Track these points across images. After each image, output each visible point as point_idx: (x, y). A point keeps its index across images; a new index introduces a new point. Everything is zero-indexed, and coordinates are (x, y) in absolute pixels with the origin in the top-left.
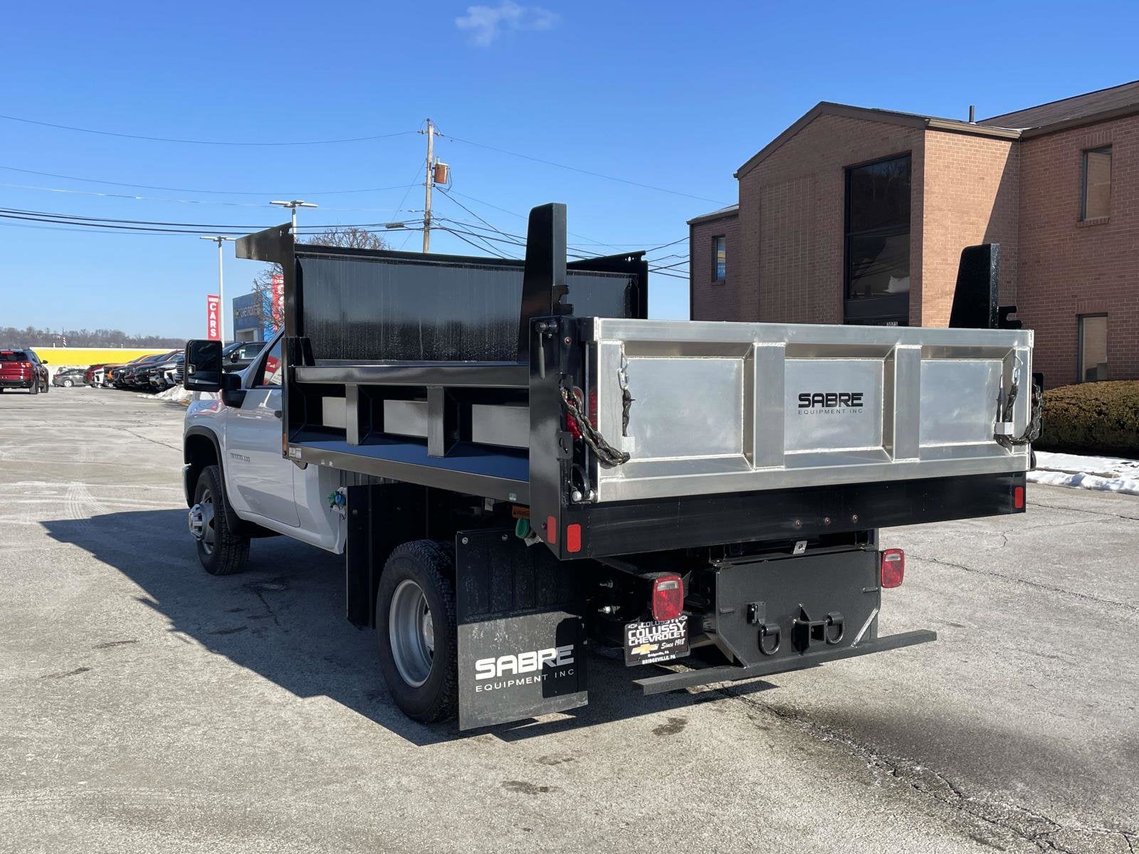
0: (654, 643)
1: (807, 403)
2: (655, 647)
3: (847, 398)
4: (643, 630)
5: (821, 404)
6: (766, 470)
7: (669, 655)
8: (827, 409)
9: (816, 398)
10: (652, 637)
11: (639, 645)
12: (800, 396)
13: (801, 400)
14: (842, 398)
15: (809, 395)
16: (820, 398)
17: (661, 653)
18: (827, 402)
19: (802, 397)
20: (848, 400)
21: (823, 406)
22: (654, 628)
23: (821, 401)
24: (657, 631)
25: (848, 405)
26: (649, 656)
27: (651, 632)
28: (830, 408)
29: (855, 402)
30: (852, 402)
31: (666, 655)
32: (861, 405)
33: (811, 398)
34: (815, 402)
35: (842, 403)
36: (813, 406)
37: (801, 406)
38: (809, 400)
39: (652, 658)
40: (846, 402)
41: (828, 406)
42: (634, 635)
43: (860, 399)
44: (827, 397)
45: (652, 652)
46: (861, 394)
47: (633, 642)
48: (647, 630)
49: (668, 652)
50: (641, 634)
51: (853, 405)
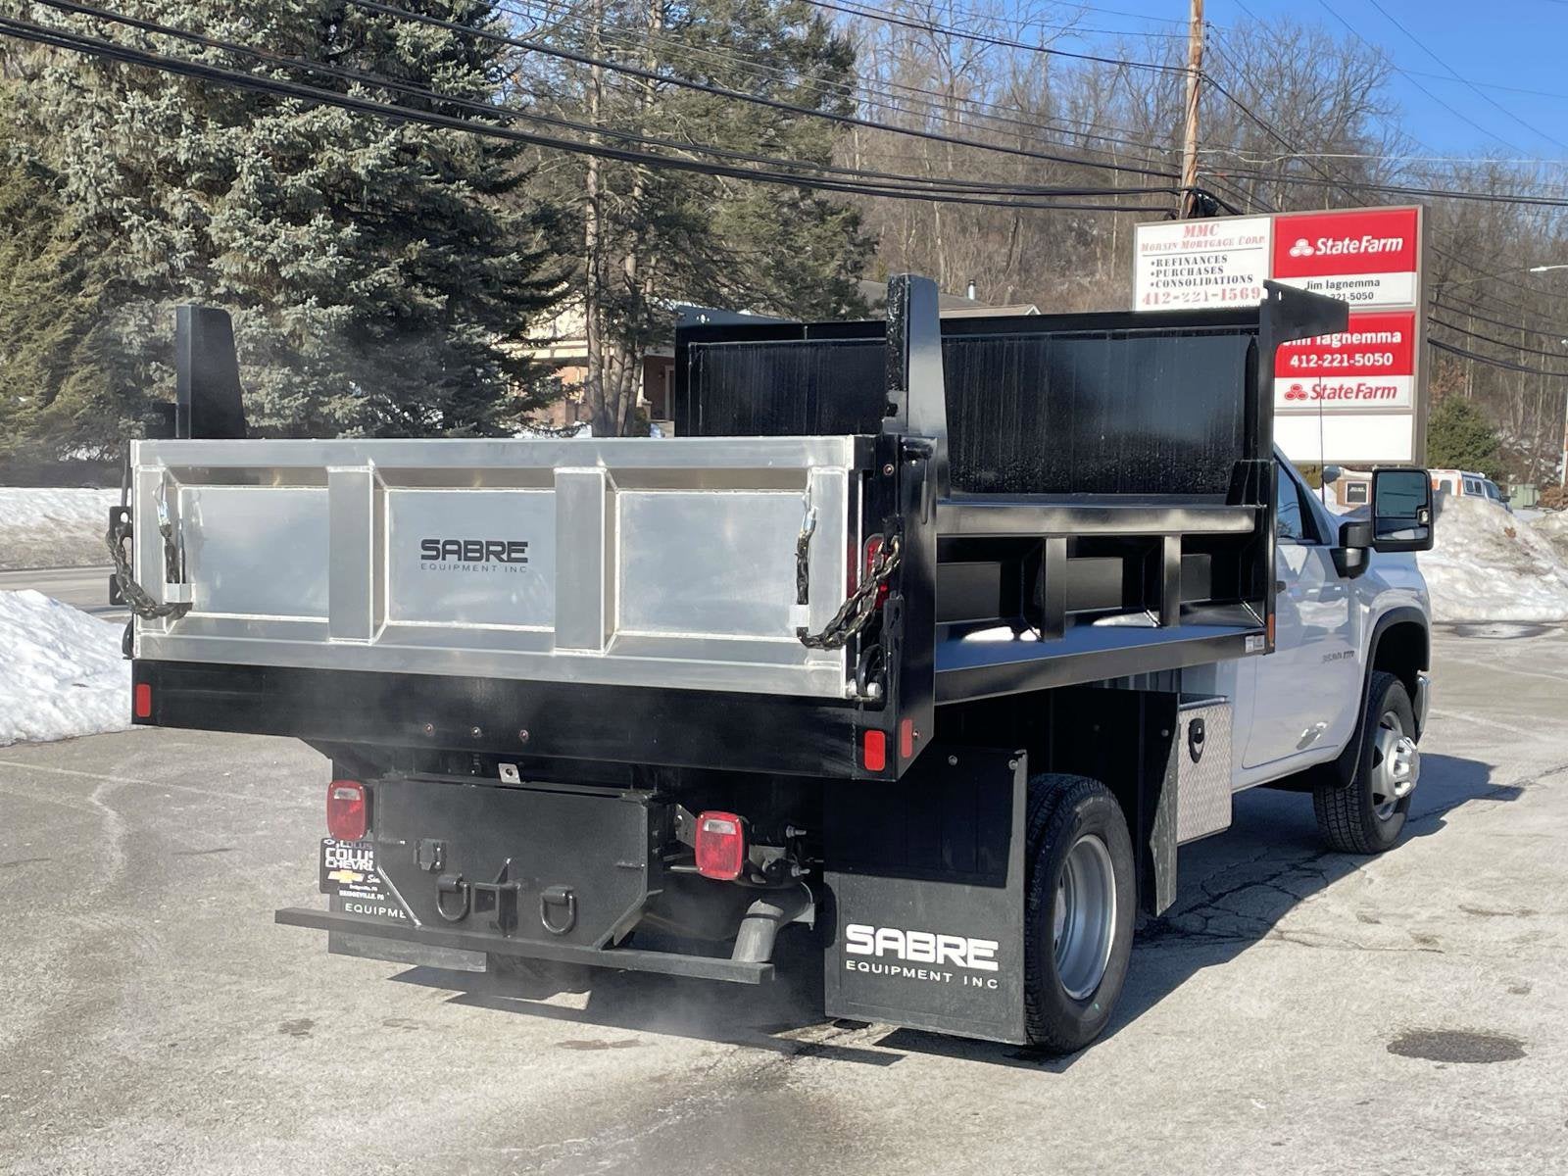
0: (357, 871)
1: (435, 553)
2: (360, 878)
3: (500, 548)
4: (345, 851)
5: (456, 556)
6: (343, 643)
7: (376, 893)
8: (466, 563)
9: (448, 547)
10: (356, 863)
11: (338, 869)
12: (424, 542)
13: (425, 548)
14: (492, 548)
15: (438, 542)
16: (455, 547)
17: (366, 888)
18: (465, 554)
19: (427, 544)
20: (503, 552)
21: (459, 559)
22: (359, 853)
23: (458, 552)
24: (363, 857)
25: (502, 560)
26: (351, 887)
27: (355, 856)
28: (472, 564)
29: (513, 555)
30: (509, 555)
31: (371, 892)
32: (525, 560)
33: (440, 546)
34: (446, 552)
35: (492, 557)
36: (444, 559)
37: (424, 557)
38: (437, 549)
39: (353, 890)
40: (497, 555)
41: (467, 559)
42: (333, 854)
43: (523, 551)
44: (466, 546)
45: (354, 883)
46: (526, 544)
47: (332, 863)
48: (350, 851)
49: (375, 889)
50: (342, 855)
51: (510, 560)
